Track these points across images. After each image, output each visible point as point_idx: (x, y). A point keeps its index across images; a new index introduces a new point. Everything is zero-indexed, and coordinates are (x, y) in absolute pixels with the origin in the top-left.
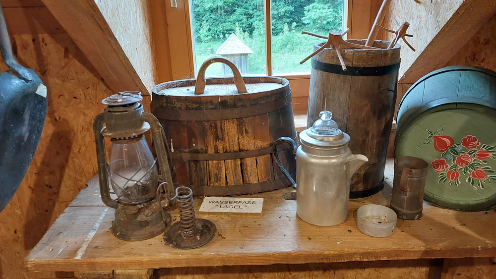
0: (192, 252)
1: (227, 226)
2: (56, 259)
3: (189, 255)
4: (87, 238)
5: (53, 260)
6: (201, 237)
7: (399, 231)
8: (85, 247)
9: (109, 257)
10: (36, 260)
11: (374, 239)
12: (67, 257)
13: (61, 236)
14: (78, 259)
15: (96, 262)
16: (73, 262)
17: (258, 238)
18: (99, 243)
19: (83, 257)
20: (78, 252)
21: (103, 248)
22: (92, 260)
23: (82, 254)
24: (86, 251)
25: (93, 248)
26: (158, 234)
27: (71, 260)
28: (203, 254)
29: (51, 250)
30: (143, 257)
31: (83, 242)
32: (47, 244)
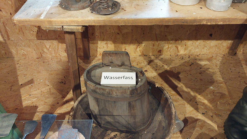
0: (107, 17)
1: (127, 5)
2: (30, 18)
3: (105, 18)
4: (46, 9)
5: (28, 19)
6: (112, 9)
7: (232, 8)
8: (45, 13)
9: (59, 18)
10: (19, 18)
11: (216, 12)
12: (35, 17)
13: (31, 8)
14: (42, 18)
15: (52, 21)
16: (39, 20)
17: (146, 11)
18: (53, 11)
19: (44, 17)
20: (41, 15)
21: (55, 14)
22: (50, 19)
23: (44, 16)
24: (46, 15)
25: (50, 14)
26: (86, 7)
27: (38, 19)
28: (113, 18)
29: (26, 14)
30: (78, 19)
31: (44, 11)
32: (24, 11)
